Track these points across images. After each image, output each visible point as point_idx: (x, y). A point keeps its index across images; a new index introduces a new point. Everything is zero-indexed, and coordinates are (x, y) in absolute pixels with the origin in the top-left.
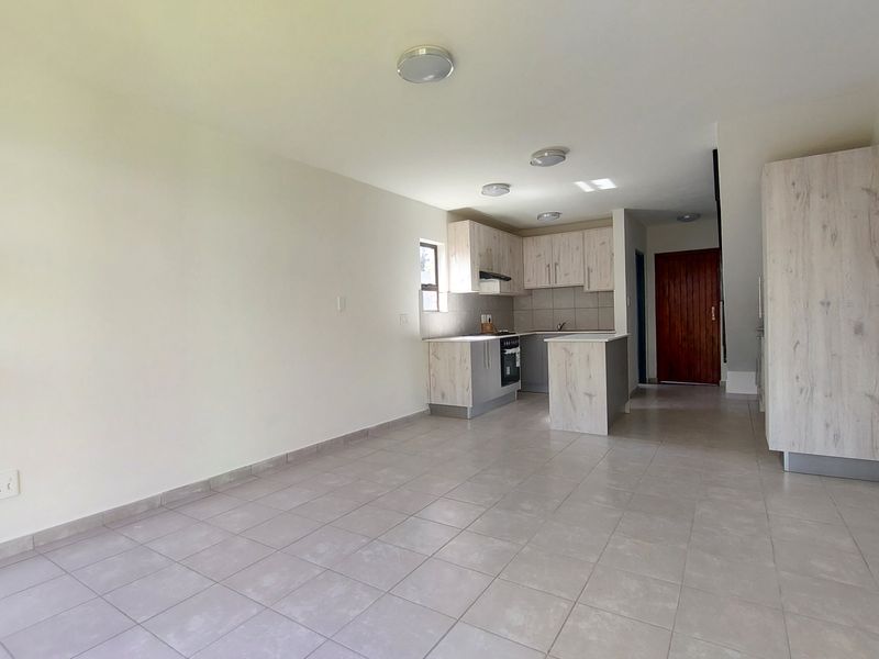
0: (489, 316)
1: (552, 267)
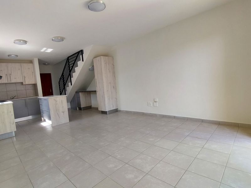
1: (8, 75)
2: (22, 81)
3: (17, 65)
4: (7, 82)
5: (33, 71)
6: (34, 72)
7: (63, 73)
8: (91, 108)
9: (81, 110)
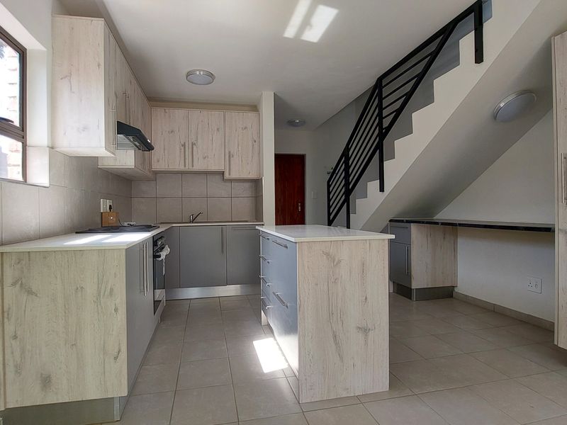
0: (109, 203)
1: (188, 148)
2: (221, 168)
3: (215, 116)
4: (182, 168)
5: (255, 138)
6: (258, 141)
7: (347, 149)
8: (452, 297)
9: (410, 298)
